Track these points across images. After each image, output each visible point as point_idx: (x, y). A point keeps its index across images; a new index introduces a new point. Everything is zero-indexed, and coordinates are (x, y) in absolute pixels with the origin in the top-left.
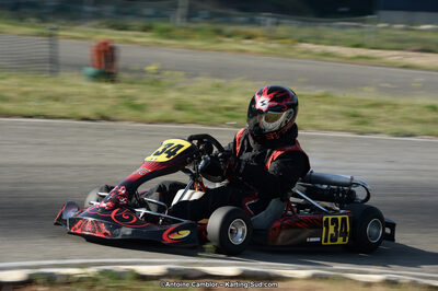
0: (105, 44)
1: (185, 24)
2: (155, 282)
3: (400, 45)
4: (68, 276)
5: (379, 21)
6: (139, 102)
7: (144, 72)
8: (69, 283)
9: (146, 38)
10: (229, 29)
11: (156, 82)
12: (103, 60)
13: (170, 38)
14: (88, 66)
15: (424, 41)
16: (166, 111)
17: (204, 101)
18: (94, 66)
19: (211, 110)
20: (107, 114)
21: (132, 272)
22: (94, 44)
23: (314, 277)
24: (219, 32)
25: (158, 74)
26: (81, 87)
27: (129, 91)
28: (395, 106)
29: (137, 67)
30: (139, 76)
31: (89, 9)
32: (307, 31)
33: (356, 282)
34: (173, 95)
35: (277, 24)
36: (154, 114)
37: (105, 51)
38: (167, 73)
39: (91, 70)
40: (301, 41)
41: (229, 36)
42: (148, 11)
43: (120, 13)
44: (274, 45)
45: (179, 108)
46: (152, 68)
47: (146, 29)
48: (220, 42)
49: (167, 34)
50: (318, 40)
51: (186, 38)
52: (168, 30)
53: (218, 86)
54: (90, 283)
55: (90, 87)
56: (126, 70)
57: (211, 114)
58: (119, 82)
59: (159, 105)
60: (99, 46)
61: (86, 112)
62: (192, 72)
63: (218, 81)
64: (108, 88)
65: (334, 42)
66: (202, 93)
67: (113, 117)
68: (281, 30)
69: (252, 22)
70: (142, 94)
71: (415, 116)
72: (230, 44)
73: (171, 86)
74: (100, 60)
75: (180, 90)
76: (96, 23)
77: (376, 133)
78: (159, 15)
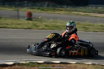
0: (29, 12)
1: (47, 8)
2: (42, 64)
3: (94, 12)
4: (23, 63)
5: (90, 7)
6: (37, 25)
8: (23, 65)
9: (38, 11)
11: (41, 21)
13: (44, 11)
14: (26, 17)
15: (100, 11)
16: (43, 27)
17: (51, 25)
18: (27, 17)
19: (53, 27)
20: (30, 28)
23: (76, 63)
24: (54, 9)
26: (24, 22)
27: (35, 23)
28: (94, 25)
29: (37, 17)
30: (37, 19)
31: (26, 5)
32: (74, 9)
33: (86, 64)
35: (67, 7)
36: (41, 28)
38: (43, 18)
40: (72, 11)
41: (57, 10)
42: (39, 5)
43: (33, 5)
44: (67, 12)
45: (46, 26)
46: (40, 18)
47: (38, 9)
48: (54, 12)
50: (76, 11)
51: (47, 11)
52: (43, 9)
53: (54, 21)
54: (27, 65)
55: (26, 22)
56: (34, 18)
58: (33, 20)
59: (42, 26)
61: (26, 27)
62: (49, 18)
63: (54, 20)
64: (30, 22)
65: (80, 11)
66: (51, 23)
67: (31, 28)
68: (68, 9)
69: (61, 7)
70: (38, 23)
71: (98, 28)
72: (57, 12)
73: (44, 21)
75: (46, 22)
77: (89, 31)
78: (41, 6)
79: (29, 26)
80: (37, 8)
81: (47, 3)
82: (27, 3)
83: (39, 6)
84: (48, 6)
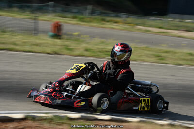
0: (57, 23)
1: (90, 16)
3: (178, 28)
4: (41, 117)
5: (169, 18)
6: (70, 47)
7: (72, 35)
8: (41, 120)
9: (74, 21)
10: (108, 19)
11: (77, 39)
12: (56, 29)
13: (84, 22)
14: (50, 32)
15: (187, 27)
16: (81, 51)
17: (98, 48)
18: (52, 32)
19: (100, 52)
20: (58, 52)
21: (66, 116)
22: (52, 23)
23: (140, 122)
24: (103, 20)
25: (78, 36)
26: (47, 41)
27: (67, 43)
28: (175, 53)
29: (70, 33)
30: (70, 37)
31: (51, 9)
32: (140, 21)
33: (157, 124)
34: (84, 45)
35: (128, 17)
36: (77, 53)
37: (57, 26)
39: (51, 34)
40: (137, 25)
41: (108, 22)
42: (74, 10)
43: (64, 11)
44: (126, 26)
45: (87, 50)
46: (76, 34)
47: (74, 18)
48: (104, 24)
49: (82, 20)
50: (144, 25)
51: (90, 22)
52: (83, 19)
53: (103, 42)
54: (50, 120)
55: (51, 41)
56: (66, 34)
57: (99, 53)
58: (63, 39)
59: (79, 49)
60: (55, 24)
61: (49, 51)
62: (92, 36)
63: (103, 40)
64: (58, 41)
65: (151, 26)
66: (96, 45)
68: (129, 20)
69: (117, 16)
70: (72, 44)
71: (183, 57)
72: (108, 25)
73: (83, 41)
74: (55, 30)
75: (87, 43)
76: (54, 15)
77: (167, 64)
78: (79, 12)
79: (56, 49)
80: (71, 15)
81: (90, 7)
82: (54, 6)
83: (75, 13)
84: (92, 13)
